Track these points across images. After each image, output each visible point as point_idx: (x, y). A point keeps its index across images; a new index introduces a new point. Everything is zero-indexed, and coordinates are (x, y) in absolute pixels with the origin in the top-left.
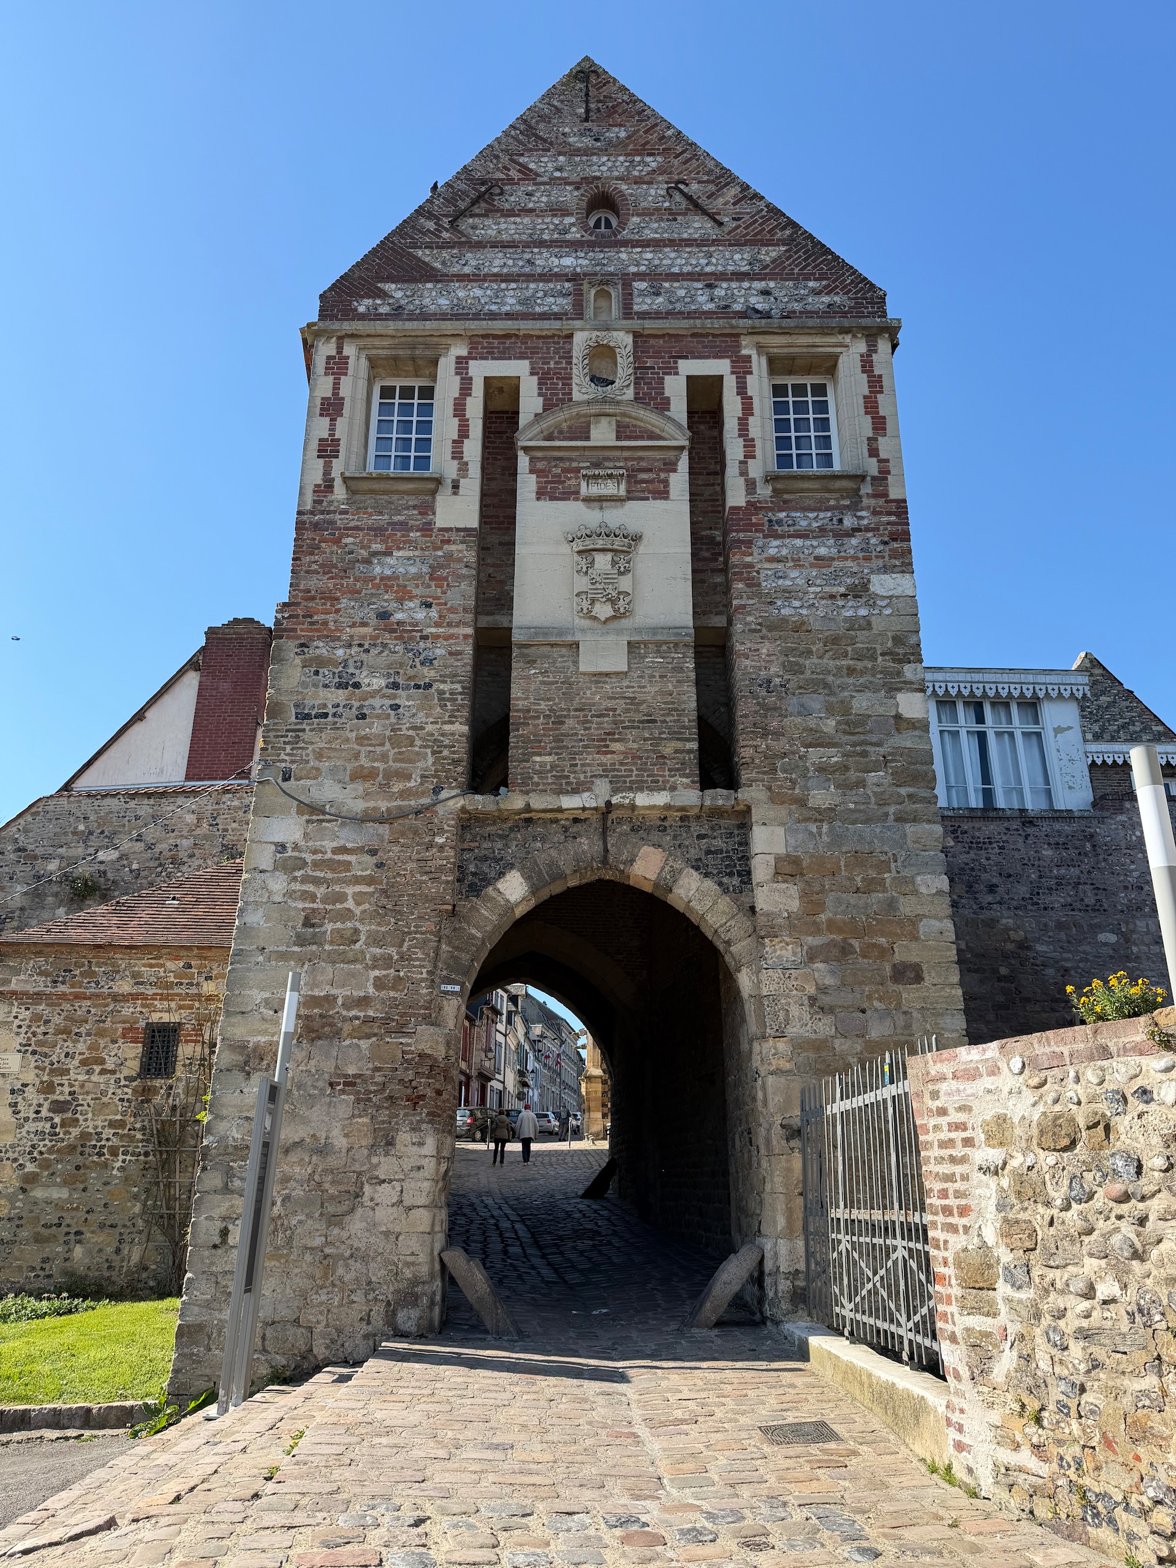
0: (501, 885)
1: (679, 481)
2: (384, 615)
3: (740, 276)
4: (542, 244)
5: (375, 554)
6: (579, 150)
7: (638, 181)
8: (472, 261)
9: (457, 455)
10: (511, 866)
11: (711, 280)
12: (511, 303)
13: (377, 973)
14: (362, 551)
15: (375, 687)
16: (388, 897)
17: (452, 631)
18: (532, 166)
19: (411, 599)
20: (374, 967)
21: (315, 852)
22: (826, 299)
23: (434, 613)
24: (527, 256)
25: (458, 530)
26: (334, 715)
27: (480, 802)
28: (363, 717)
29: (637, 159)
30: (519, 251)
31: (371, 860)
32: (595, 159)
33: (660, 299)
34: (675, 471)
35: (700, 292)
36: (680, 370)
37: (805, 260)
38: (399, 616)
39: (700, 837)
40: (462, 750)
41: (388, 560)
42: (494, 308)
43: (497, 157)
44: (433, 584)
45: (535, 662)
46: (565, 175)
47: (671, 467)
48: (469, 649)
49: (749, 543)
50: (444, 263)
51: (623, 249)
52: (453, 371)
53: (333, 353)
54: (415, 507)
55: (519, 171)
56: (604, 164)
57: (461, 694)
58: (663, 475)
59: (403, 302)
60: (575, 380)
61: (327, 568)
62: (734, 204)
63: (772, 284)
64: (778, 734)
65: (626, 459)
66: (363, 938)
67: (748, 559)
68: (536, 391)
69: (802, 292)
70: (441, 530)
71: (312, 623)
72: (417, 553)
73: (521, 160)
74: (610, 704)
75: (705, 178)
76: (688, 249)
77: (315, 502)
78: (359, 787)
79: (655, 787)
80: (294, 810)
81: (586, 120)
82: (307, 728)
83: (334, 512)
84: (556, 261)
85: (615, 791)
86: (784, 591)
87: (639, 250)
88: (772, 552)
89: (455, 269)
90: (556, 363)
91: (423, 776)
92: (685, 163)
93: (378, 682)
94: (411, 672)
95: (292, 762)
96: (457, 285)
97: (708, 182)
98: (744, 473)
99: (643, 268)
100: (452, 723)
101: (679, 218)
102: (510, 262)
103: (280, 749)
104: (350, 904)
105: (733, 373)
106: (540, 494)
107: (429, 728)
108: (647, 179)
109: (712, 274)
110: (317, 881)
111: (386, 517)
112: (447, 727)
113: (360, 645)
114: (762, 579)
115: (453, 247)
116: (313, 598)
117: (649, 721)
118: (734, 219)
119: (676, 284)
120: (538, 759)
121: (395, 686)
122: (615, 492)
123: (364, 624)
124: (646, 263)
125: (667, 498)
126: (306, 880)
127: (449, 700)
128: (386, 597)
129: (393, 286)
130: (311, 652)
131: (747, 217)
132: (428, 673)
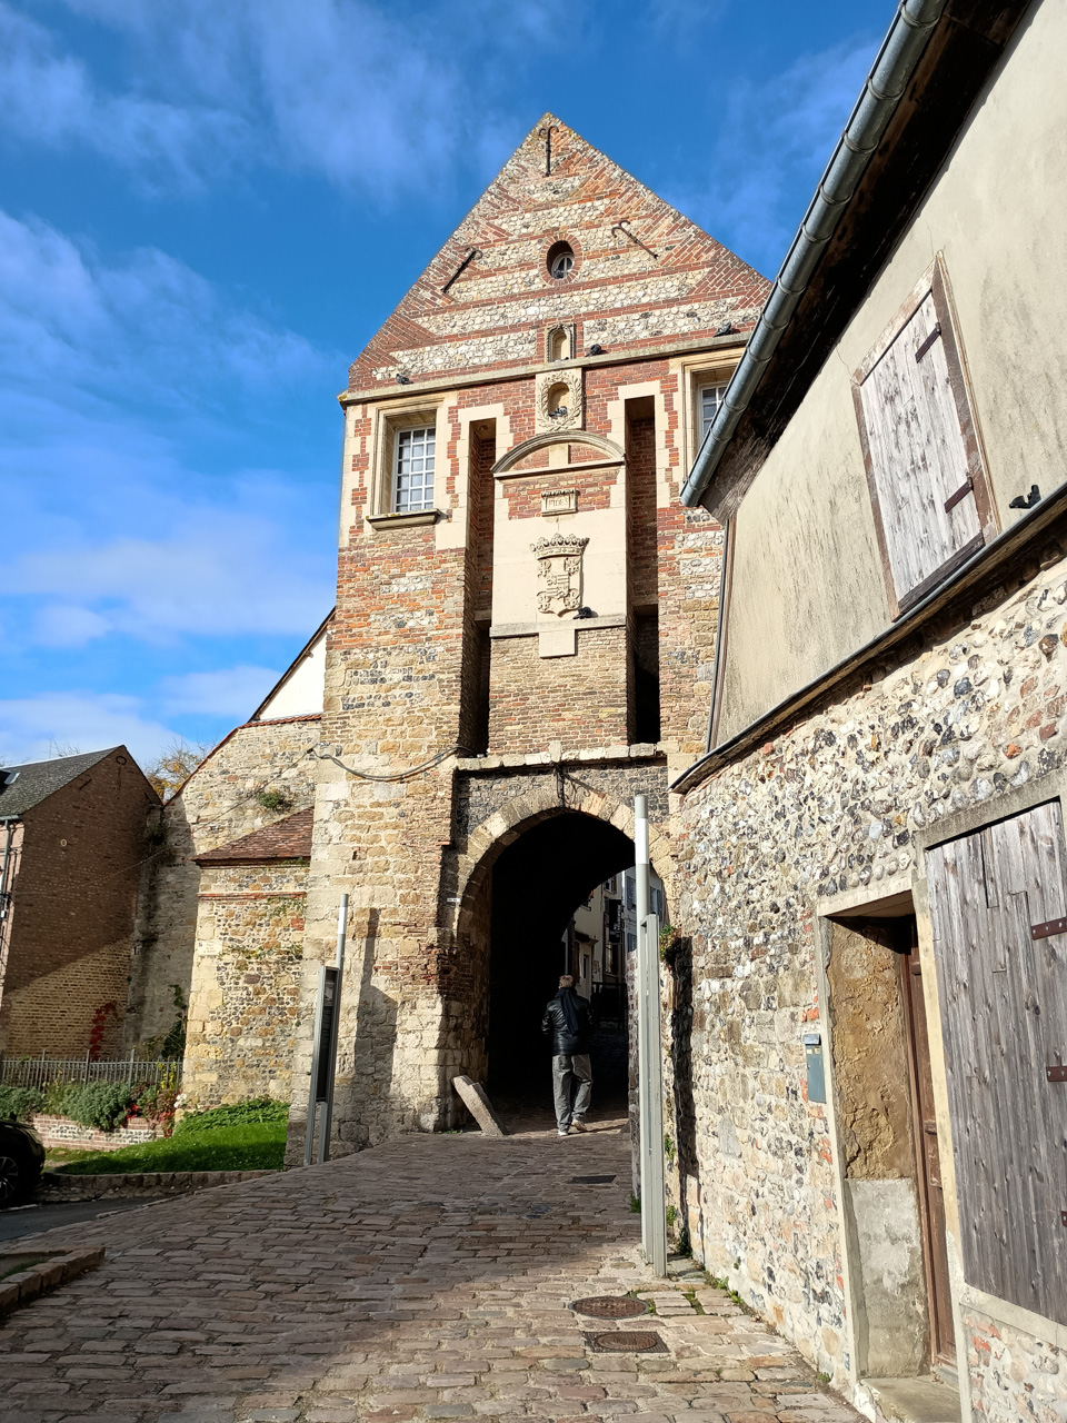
0: (487, 823)
1: (618, 492)
2: (400, 625)
3: (669, 303)
4: (513, 298)
5: (393, 577)
6: (541, 205)
7: (590, 226)
8: (461, 321)
9: (450, 489)
10: (494, 810)
11: (645, 310)
12: (489, 355)
13: (401, 891)
14: (384, 576)
15: (396, 681)
16: (407, 837)
17: (449, 631)
18: (504, 227)
19: (418, 609)
20: (400, 888)
21: (359, 807)
22: (741, 312)
23: (435, 619)
24: (501, 311)
25: (452, 551)
26: (368, 705)
27: (470, 764)
28: (388, 704)
29: (589, 204)
30: (495, 307)
31: (396, 811)
32: (554, 211)
33: (605, 334)
34: (615, 483)
35: (637, 322)
36: (620, 395)
37: (725, 279)
38: (411, 624)
39: (632, 781)
40: (455, 726)
41: (402, 580)
42: (476, 361)
43: (477, 223)
44: (434, 596)
45: (507, 652)
46: (531, 230)
47: (611, 480)
48: (459, 645)
49: (673, 538)
50: (438, 327)
51: (575, 293)
52: (447, 420)
53: (360, 417)
54: (419, 536)
55: (495, 233)
56: (561, 215)
57: (455, 681)
58: (605, 488)
59: (409, 366)
60: (537, 416)
61: (360, 592)
62: (668, 234)
63: (696, 306)
64: (690, 696)
65: (577, 478)
66: (392, 866)
67: (670, 552)
68: (509, 428)
69: (721, 309)
70: (439, 552)
71: (351, 636)
72: (423, 572)
73: (497, 222)
74: (560, 681)
75: (644, 213)
76: (629, 284)
77: (351, 540)
78: (384, 758)
79: (595, 745)
80: (344, 777)
81: (547, 175)
82: (351, 716)
83: (365, 547)
84: (523, 311)
85: (565, 750)
86: (699, 577)
87: (588, 291)
88: (689, 544)
89: (447, 331)
90: (523, 402)
91: (429, 747)
92: (627, 202)
93: (398, 677)
94: (420, 667)
95: (342, 741)
96: (448, 344)
97: (647, 216)
98: (669, 479)
99: (591, 307)
100: (450, 704)
101: (621, 255)
102: (488, 319)
103: (333, 732)
104: (383, 843)
105: (662, 392)
106: (512, 514)
107: (434, 709)
108: (596, 222)
109: (648, 304)
110: (360, 827)
111: (400, 546)
112: (444, 708)
113: (384, 649)
114: (681, 567)
115: (444, 312)
116: (351, 617)
117: (590, 693)
118: (667, 249)
119: (618, 318)
120: (508, 728)
121: (409, 678)
122: (567, 507)
123: (387, 633)
124: (595, 302)
125: (608, 507)
126: (354, 827)
127: (446, 686)
128: (401, 610)
129: (401, 353)
130: (352, 658)
131: (678, 245)
132: (431, 667)
